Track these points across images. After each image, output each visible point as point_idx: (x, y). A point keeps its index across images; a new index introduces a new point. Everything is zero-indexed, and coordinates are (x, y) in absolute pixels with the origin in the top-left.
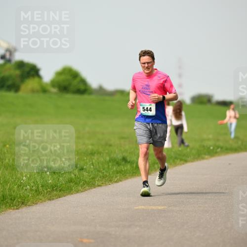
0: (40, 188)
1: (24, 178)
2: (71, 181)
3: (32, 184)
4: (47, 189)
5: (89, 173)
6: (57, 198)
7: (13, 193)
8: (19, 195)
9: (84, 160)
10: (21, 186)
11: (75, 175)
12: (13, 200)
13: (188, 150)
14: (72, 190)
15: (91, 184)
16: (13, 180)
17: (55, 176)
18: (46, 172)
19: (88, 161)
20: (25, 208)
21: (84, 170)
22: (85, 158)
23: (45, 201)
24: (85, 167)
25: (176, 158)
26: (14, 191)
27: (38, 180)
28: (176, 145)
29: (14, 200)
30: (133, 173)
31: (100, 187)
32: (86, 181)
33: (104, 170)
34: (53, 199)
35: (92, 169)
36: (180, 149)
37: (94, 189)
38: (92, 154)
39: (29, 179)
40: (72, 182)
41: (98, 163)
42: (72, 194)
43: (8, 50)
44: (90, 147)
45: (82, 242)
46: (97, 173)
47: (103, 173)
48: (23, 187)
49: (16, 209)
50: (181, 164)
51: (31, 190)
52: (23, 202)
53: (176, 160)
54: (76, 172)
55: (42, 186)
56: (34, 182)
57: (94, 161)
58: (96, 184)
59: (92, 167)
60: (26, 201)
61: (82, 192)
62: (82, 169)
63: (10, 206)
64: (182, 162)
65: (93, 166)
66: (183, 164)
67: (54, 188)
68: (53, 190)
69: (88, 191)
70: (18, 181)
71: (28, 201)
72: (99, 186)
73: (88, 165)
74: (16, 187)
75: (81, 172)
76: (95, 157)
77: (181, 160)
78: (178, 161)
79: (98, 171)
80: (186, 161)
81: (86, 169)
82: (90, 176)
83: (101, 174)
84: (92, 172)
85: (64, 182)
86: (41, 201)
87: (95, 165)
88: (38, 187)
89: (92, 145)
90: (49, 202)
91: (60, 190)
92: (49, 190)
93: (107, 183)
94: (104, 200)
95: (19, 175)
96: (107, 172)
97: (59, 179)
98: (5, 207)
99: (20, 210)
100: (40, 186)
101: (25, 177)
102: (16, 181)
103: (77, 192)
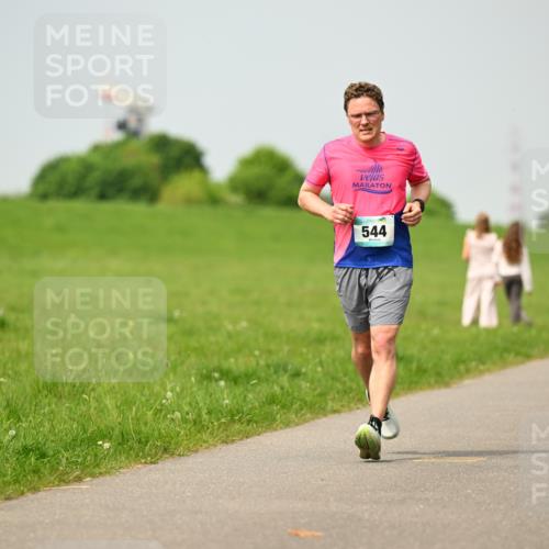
0: (205, 416)
1: (169, 394)
2: (272, 400)
3: (186, 408)
4: (219, 419)
5: (312, 382)
6: (241, 439)
7: (143, 428)
8: (156, 433)
9: (302, 354)
10: (161, 411)
11: (282, 388)
12: (143, 442)
13: (534, 332)
14: (274, 420)
15: (316, 408)
16: (143, 399)
17: (238, 390)
18: (217, 380)
19: (310, 356)
20: (171, 460)
21: (302, 377)
22: (304, 350)
23: (215, 446)
24: (304, 370)
25: (506, 350)
26: (146, 424)
27: (199, 399)
28: (508, 322)
29: (147, 442)
30: (411, 383)
31: (337, 415)
32: (305, 403)
33: (345, 375)
34: (233, 441)
35: (320, 375)
36: (515, 329)
37: (324, 419)
38: (320, 340)
39: (179, 396)
40: (274, 402)
41: (334, 361)
42: (276, 430)
43: (133, 110)
44: (316, 326)
45: (297, 535)
46: (330, 382)
47: (345, 383)
48: (165, 416)
49: (151, 463)
50: (517, 364)
51: (185, 421)
52: (166, 449)
53: (506, 355)
54: (284, 380)
55: (209, 413)
56: (190, 404)
57: (324, 357)
58: (329, 407)
59: (319, 369)
60: (173, 446)
61: (297, 425)
62: (297, 374)
63: (137, 456)
64: (520, 358)
65: (322, 366)
66: (523, 363)
67: (234, 415)
68: (233, 421)
69: (312, 422)
70: (155, 401)
71: (178, 444)
72: (335, 412)
73: (310, 366)
74: (150, 413)
75: (296, 381)
76: (327, 348)
77: (518, 354)
78: (511, 357)
79: (333, 378)
80: (528, 357)
81: (305, 374)
82: (315, 390)
83: (339, 386)
84: (319, 381)
85: (257, 404)
86: (205, 445)
87: (325, 365)
88: (199, 415)
89: (320, 320)
90: (224, 447)
91: (249, 422)
92: (223, 420)
93: (352, 405)
94: (345, 442)
95: (157, 388)
96: (352, 380)
97: (245, 397)
98: (127, 458)
99: (159, 466)
100: (204, 412)
101: (172, 391)
102: (152, 401)
103: (287, 425)
